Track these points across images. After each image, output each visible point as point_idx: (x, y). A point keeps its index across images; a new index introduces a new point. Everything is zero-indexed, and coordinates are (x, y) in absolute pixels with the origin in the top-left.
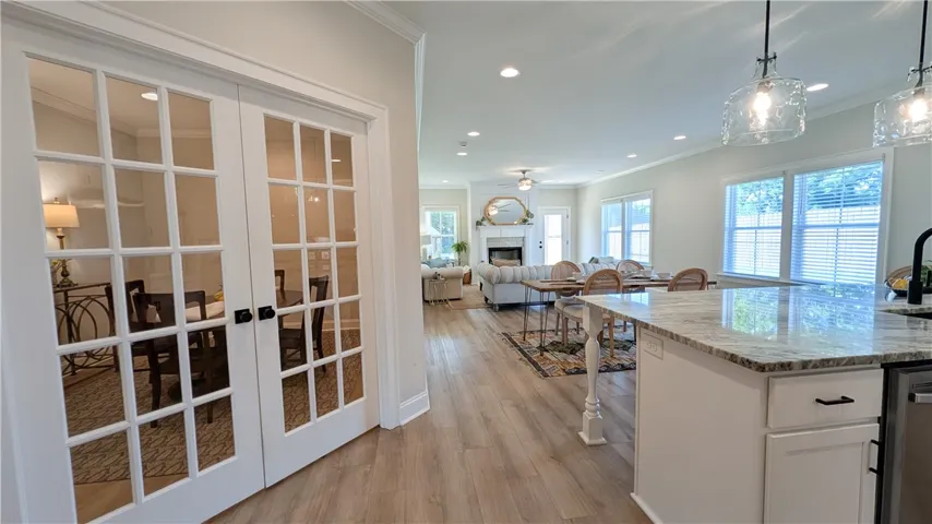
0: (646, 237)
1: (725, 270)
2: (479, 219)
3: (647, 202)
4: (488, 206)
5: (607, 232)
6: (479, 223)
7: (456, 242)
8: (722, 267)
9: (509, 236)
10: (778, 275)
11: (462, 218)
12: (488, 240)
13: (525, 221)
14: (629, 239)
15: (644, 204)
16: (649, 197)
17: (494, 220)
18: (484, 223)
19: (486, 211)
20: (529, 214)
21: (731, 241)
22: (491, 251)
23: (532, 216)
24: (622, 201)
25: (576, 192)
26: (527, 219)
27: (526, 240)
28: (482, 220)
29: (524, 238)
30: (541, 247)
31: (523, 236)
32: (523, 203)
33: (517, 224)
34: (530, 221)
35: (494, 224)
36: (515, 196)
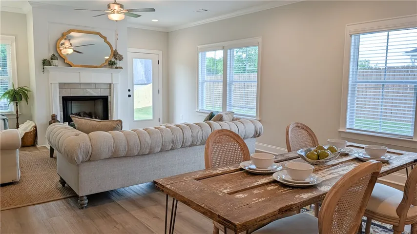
1: (347, 126)
2: (48, 56)
3: (254, 51)
4: (60, 39)
6: (46, 63)
7: (10, 88)
8: (345, 123)
9: (91, 81)
10: (411, 134)
11: (21, 56)
12: (62, 86)
13: (111, 64)
14: (231, 89)
16: (258, 45)
17: (68, 61)
18: (55, 62)
19: (57, 46)
20: (116, 55)
21: (353, 96)
22: (66, 101)
23: (121, 58)
24: (223, 48)
26: (114, 61)
27: (114, 87)
28: (52, 59)
29: (110, 84)
30: (129, 96)
31: (110, 82)
32: (108, 40)
33: (100, 67)
34: (119, 63)
35: (69, 65)
36: (98, 31)
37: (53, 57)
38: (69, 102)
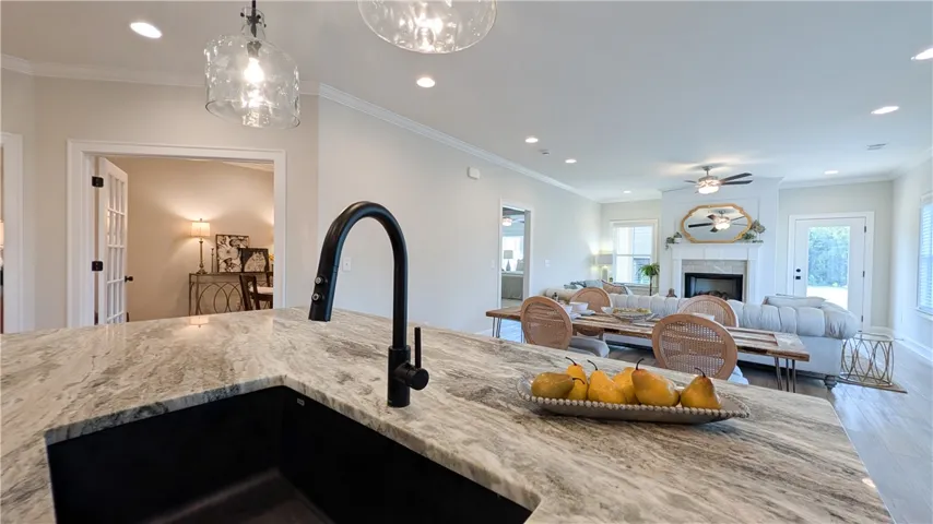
2: (671, 235)
4: (687, 217)
6: (671, 240)
9: (718, 257)
12: (685, 262)
13: (747, 237)
17: (692, 237)
18: (677, 240)
20: (755, 226)
22: (689, 277)
23: (762, 230)
26: (750, 234)
27: (750, 265)
28: (675, 237)
29: (746, 262)
31: (745, 259)
33: (732, 242)
34: (758, 236)
35: (693, 241)
36: (733, 202)
37: (678, 235)
38: (693, 279)
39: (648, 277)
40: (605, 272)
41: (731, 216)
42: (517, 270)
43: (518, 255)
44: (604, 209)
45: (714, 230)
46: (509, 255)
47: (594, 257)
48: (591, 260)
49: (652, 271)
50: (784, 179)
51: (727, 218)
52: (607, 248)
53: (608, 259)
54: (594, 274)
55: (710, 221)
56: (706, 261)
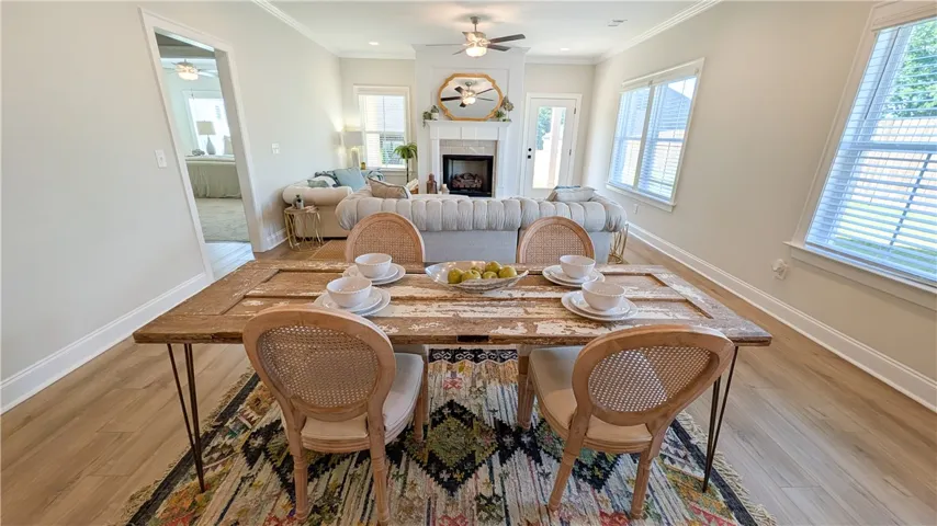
0: (676, 152)
1: (810, 238)
2: (428, 109)
4: (442, 87)
5: (624, 138)
6: (428, 116)
7: (402, 144)
8: (806, 232)
9: (472, 136)
12: (443, 143)
13: (499, 115)
14: (651, 152)
15: (687, 87)
16: (695, 74)
17: (448, 113)
18: (435, 115)
20: (505, 103)
21: (846, 176)
22: (447, 160)
23: (510, 108)
24: (652, 82)
25: (592, 68)
26: (501, 111)
27: (500, 145)
28: (432, 111)
29: (496, 142)
30: (529, 157)
31: (495, 139)
32: (497, 83)
33: (485, 120)
34: (508, 114)
35: (450, 118)
36: (485, 72)
37: (434, 110)
38: (450, 161)
39: (404, 160)
40: (355, 155)
41: (477, 89)
42: (226, 152)
43: (222, 129)
44: (345, 66)
45: (463, 105)
46: (206, 128)
47: (339, 134)
48: (337, 140)
49: (408, 153)
50: (530, 52)
51: (473, 92)
52: (354, 123)
53: (355, 138)
54: (340, 159)
55: (457, 94)
56: (462, 141)
